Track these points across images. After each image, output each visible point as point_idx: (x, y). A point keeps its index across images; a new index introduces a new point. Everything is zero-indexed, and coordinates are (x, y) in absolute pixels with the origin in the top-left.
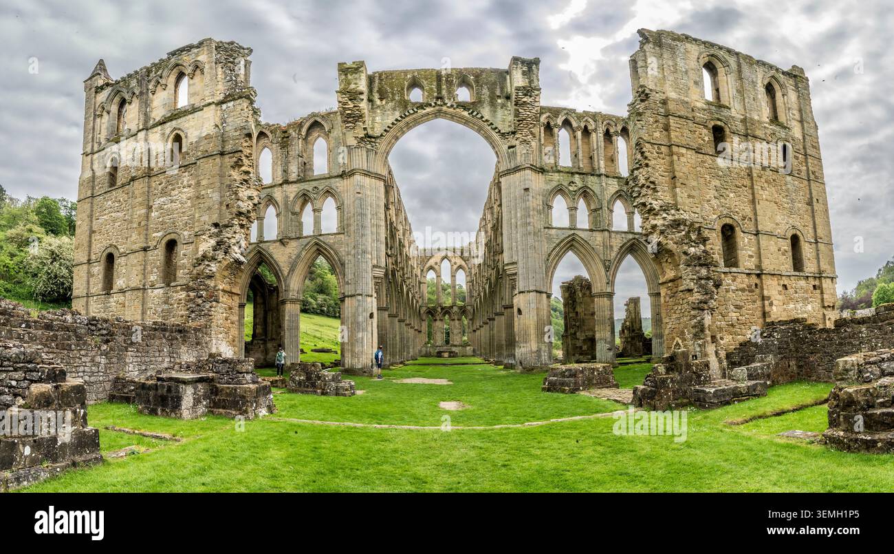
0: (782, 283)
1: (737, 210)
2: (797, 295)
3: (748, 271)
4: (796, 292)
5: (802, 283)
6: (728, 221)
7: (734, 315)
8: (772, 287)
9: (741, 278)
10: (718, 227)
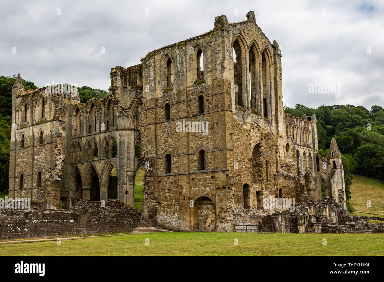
0: (191, 178)
1: (172, 146)
2: (200, 183)
3: (175, 174)
4: (200, 181)
5: (205, 176)
6: (168, 153)
7: (168, 194)
8: (184, 181)
9: (171, 178)
10: (164, 156)
